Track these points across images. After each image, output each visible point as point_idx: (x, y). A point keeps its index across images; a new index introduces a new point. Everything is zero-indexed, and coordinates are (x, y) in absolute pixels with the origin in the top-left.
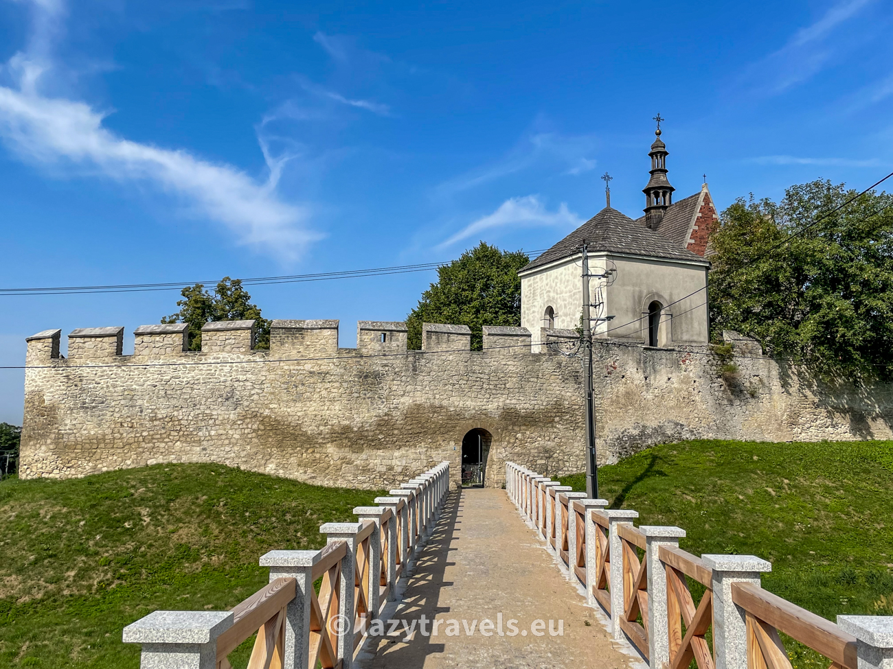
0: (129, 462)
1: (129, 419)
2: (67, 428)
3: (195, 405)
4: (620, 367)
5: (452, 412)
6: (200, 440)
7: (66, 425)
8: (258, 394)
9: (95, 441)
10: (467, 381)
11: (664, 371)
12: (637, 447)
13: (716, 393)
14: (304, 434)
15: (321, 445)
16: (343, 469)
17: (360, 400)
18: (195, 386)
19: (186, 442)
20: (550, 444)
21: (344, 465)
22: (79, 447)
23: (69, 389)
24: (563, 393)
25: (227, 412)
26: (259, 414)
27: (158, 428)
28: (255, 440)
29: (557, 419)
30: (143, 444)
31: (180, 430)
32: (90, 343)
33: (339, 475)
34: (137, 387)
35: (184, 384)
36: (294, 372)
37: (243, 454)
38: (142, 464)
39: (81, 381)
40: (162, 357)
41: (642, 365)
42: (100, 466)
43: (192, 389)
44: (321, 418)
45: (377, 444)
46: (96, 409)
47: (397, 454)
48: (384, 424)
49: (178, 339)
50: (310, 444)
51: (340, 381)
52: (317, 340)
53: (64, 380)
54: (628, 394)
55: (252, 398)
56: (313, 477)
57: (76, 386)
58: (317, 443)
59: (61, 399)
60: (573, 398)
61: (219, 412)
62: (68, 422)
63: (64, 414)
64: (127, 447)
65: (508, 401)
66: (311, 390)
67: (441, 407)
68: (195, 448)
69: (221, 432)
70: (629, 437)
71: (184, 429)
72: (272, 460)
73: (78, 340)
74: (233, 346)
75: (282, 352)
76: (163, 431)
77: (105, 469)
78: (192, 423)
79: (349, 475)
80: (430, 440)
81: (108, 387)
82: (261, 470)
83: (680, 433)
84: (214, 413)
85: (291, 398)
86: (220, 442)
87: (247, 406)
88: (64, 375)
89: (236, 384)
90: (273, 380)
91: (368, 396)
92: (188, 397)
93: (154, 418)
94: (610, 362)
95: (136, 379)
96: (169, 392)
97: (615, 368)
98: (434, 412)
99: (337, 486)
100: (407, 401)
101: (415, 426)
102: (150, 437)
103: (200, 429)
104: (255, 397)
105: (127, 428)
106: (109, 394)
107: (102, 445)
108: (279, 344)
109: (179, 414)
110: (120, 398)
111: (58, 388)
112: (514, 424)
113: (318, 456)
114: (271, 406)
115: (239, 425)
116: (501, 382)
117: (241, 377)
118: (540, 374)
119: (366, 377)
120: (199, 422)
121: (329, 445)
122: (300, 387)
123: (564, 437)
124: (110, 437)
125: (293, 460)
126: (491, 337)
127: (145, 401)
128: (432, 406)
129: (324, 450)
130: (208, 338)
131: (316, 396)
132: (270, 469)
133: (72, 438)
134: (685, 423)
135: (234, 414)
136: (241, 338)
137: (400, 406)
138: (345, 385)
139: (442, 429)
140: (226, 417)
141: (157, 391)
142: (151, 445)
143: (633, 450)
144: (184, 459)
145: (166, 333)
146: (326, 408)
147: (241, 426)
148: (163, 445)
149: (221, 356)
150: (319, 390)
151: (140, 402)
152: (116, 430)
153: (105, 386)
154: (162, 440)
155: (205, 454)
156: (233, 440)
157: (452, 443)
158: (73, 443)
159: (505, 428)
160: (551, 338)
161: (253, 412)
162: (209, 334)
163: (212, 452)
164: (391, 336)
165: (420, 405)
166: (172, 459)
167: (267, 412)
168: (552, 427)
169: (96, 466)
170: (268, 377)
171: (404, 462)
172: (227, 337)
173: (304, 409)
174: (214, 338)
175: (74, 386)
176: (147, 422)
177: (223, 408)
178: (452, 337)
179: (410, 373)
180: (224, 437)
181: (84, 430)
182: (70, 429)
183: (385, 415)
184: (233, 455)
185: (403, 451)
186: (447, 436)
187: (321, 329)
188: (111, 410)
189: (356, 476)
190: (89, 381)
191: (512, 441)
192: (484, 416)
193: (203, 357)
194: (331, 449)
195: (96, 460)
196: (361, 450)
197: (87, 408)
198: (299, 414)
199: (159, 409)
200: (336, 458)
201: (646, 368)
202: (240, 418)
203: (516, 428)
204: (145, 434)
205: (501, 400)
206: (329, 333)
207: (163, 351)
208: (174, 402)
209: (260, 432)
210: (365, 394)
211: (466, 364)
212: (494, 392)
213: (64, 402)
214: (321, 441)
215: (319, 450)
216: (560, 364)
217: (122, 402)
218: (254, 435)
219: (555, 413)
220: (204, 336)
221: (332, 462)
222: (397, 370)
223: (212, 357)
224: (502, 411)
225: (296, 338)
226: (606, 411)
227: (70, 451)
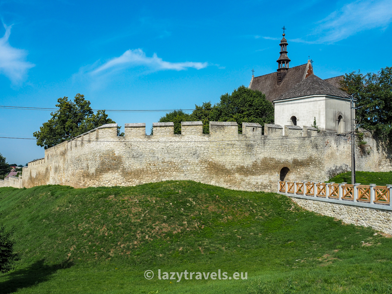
0: (154, 180)
1: (153, 162)
2: (127, 165)
3: (180, 157)
4: (330, 142)
5: (277, 161)
6: (183, 171)
7: (126, 164)
8: (207, 153)
9: (139, 171)
10: (281, 148)
11: (342, 144)
12: (334, 174)
13: (358, 153)
14: (226, 169)
15: (233, 174)
16: (242, 183)
17: (247, 156)
18: (180, 149)
19: (178, 172)
20: (308, 173)
21: (242, 182)
22: (133, 173)
23: (126, 149)
24: (312, 153)
25: (194, 160)
26: (207, 161)
27: (166, 166)
28: (206, 171)
29: (310, 163)
30: (160, 173)
31: (175, 167)
32: (134, 130)
33: (240, 186)
34: (155, 149)
35: (175, 148)
36: (221, 143)
37: (202, 177)
38: (160, 180)
39: (131, 146)
40: (165, 136)
41: (336, 142)
42: (142, 181)
43: (179, 150)
44: (232, 163)
45: (253, 174)
46: (139, 158)
47: (259, 177)
48: (255, 165)
49: (172, 129)
50: (229, 173)
51: (239, 147)
52: (230, 131)
53: (124, 146)
54: (332, 153)
55: (204, 154)
56: (230, 187)
57: (129, 148)
58: (231, 173)
59: (123, 153)
60: (315, 155)
61: (191, 160)
62: (127, 163)
63: (125, 160)
64: (153, 174)
65: (295, 156)
66: (228, 151)
67: (273, 158)
68: (181, 174)
69: (192, 168)
70: (332, 170)
71: (176, 166)
72: (213, 179)
73: (129, 128)
74: (195, 132)
75: (216, 135)
76: (168, 167)
77: (144, 183)
78: (180, 164)
79: (244, 186)
80: (270, 172)
81: (143, 148)
82: (209, 184)
83: (347, 169)
84: (189, 160)
85: (220, 154)
86: (192, 172)
87: (202, 158)
88: (124, 143)
89: (197, 148)
90: (212, 147)
91: (249, 154)
92: (177, 153)
93: (163, 162)
94: (326, 140)
95: (155, 146)
96: (169, 151)
97: (328, 143)
98: (271, 160)
99: (239, 190)
100: (261, 156)
101: (265, 166)
102: (162, 170)
103: (183, 167)
104: (206, 154)
105: (153, 166)
106: (144, 152)
107: (143, 173)
108: (214, 132)
109: (174, 160)
110: (149, 153)
111: (122, 149)
112: (297, 165)
113: (232, 178)
114: (212, 157)
115: (199, 165)
116: (293, 149)
117: (199, 146)
118: (305, 145)
119: (248, 146)
120: (183, 164)
121: (236, 174)
122: (224, 150)
123: (312, 171)
124: (146, 169)
125: (222, 180)
126: (290, 130)
127: (159, 155)
128: (270, 158)
129: (234, 176)
130: (184, 129)
131: (230, 154)
132: (213, 183)
133: (129, 170)
134: (348, 165)
135: (197, 160)
136: (199, 129)
137: (260, 158)
138: (241, 149)
139: (273, 167)
140: (194, 162)
141: (164, 151)
142: (163, 173)
143: (333, 176)
144: (177, 179)
145: (166, 126)
146: (234, 159)
147: (200, 166)
148: (168, 173)
149: (190, 137)
150: (231, 151)
151: (157, 155)
152: (148, 166)
153: (142, 148)
154: (167, 171)
155: (186, 177)
156: (197, 171)
157: (277, 173)
158: (130, 172)
159: (294, 167)
160: (309, 130)
161: (205, 160)
162: (185, 127)
163: (189, 176)
164: (256, 129)
165: (266, 157)
166: (172, 179)
167: (210, 160)
168: (309, 166)
169: (141, 181)
170: (211, 146)
171: (261, 180)
172: (192, 129)
173: (226, 159)
174: (187, 129)
175: (128, 148)
176: (161, 164)
177: (192, 158)
178: (277, 130)
179: (263, 145)
180: (193, 170)
181: (135, 166)
182: (128, 166)
183: (255, 162)
184: (197, 177)
185: (261, 176)
186: (275, 170)
187: (231, 126)
188: (145, 158)
189: (246, 186)
190: (135, 146)
191: (296, 172)
192: (287, 162)
193: (183, 137)
194: (237, 175)
195: (140, 179)
196: (247, 176)
197: (135, 157)
198: (223, 161)
199: (165, 158)
200: (239, 179)
201: (337, 143)
202: (200, 162)
203: (298, 167)
204: (160, 168)
205: (293, 156)
206: (235, 127)
207: (165, 134)
208: (171, 155)
209: (208, 168)
210: (248, 153)
211: (281, 141)
212: (290, 152)
213: (125, 154)
214: (233, 172)
215: (232, 175)
216: (311, 141)
217: (150, 155)
218: (206, 169)
219: (310, 161)
220: (183, 128)
221: (237, 181)
222: (258, 143)
223: (187, 137)
224: (293, 160)
225: (221, 129)
226: (325, 160)
227: (129, 175)
